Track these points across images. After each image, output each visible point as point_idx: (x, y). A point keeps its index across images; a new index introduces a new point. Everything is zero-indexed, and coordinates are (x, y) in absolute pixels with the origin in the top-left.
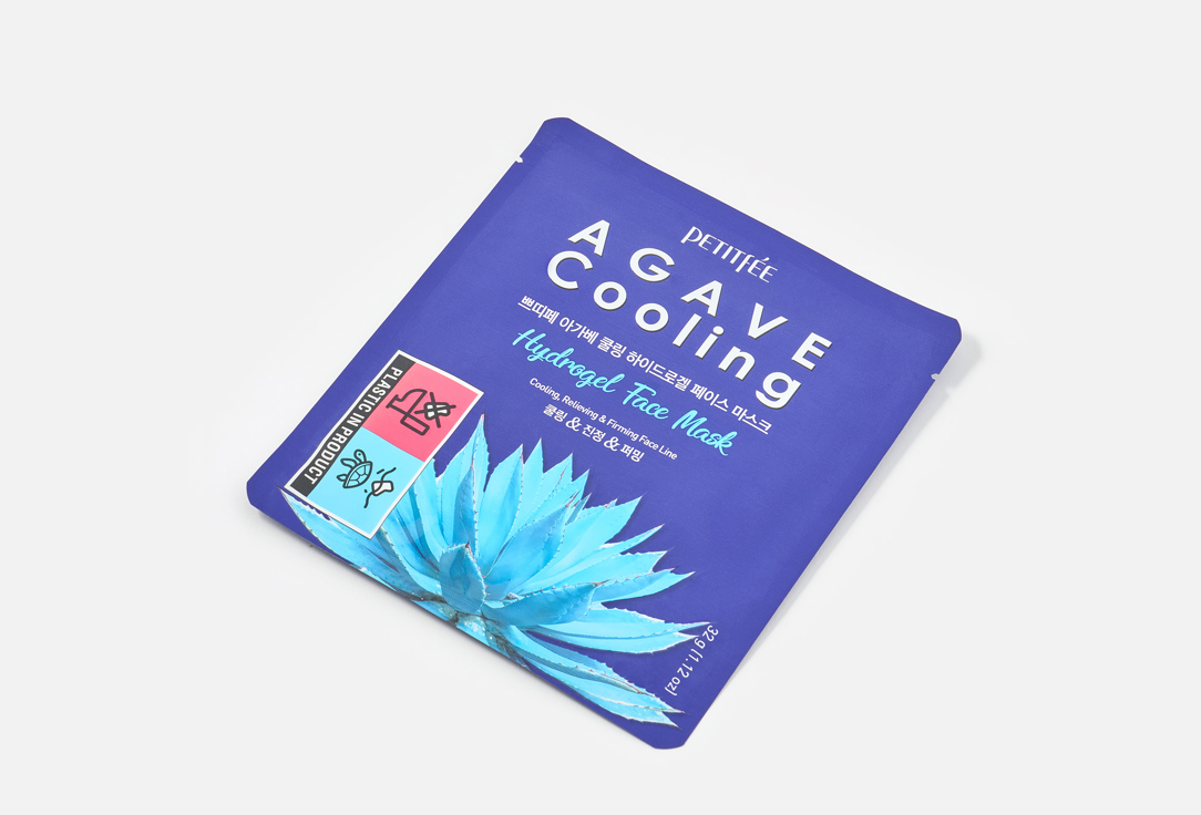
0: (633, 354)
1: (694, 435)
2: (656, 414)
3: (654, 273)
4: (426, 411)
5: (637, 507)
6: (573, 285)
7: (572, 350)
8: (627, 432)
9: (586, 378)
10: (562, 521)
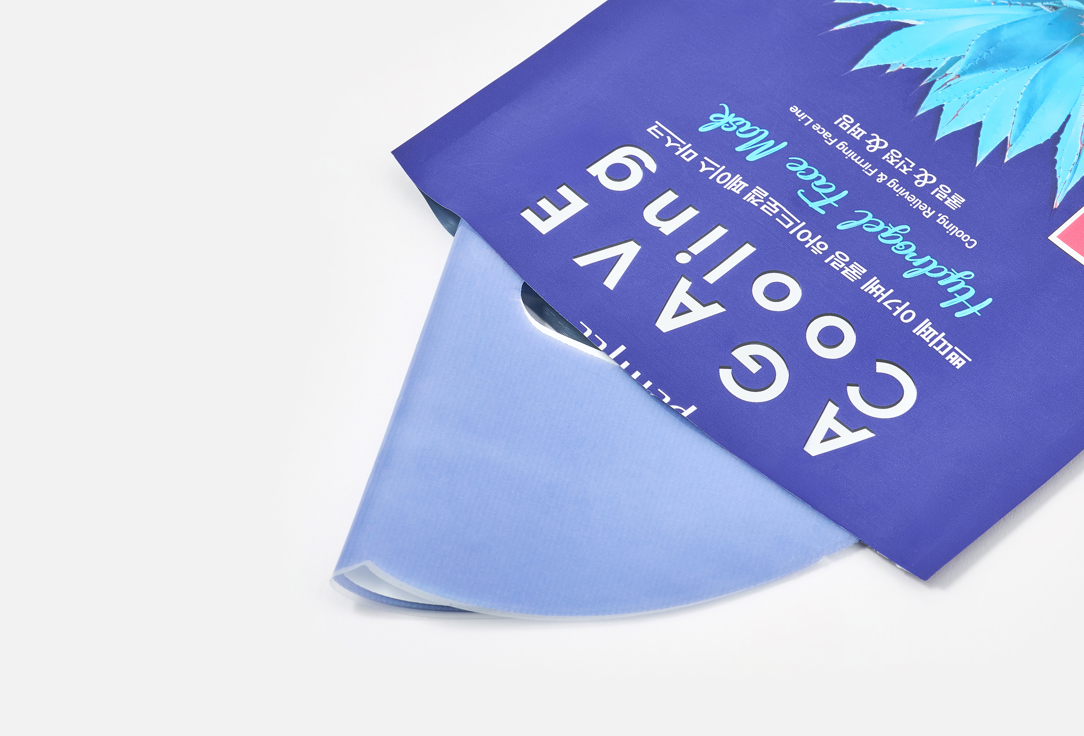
0: (817, 250)
1: (759, 130)
2: (805, 165)
3: (756, 358)
5: (861, 57)
6: (882, 368)
7: (906, 275)
8: (851, 155)
9: (894, 236)
10: (969, 62)
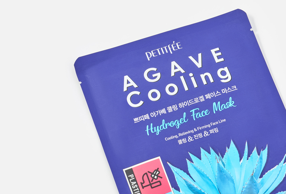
0: (180, 104)
1: (222, 109)
2: (206, 114)
3: (156, 77)
4: (153, 178)
5: (234, 143)
6: (141, 103)
7: (163, 120)
8: (206, 127)
9: (177, 123)
10: (222, 168)
